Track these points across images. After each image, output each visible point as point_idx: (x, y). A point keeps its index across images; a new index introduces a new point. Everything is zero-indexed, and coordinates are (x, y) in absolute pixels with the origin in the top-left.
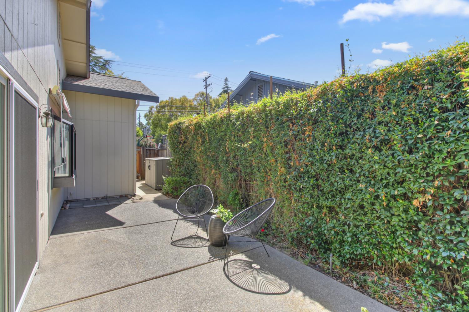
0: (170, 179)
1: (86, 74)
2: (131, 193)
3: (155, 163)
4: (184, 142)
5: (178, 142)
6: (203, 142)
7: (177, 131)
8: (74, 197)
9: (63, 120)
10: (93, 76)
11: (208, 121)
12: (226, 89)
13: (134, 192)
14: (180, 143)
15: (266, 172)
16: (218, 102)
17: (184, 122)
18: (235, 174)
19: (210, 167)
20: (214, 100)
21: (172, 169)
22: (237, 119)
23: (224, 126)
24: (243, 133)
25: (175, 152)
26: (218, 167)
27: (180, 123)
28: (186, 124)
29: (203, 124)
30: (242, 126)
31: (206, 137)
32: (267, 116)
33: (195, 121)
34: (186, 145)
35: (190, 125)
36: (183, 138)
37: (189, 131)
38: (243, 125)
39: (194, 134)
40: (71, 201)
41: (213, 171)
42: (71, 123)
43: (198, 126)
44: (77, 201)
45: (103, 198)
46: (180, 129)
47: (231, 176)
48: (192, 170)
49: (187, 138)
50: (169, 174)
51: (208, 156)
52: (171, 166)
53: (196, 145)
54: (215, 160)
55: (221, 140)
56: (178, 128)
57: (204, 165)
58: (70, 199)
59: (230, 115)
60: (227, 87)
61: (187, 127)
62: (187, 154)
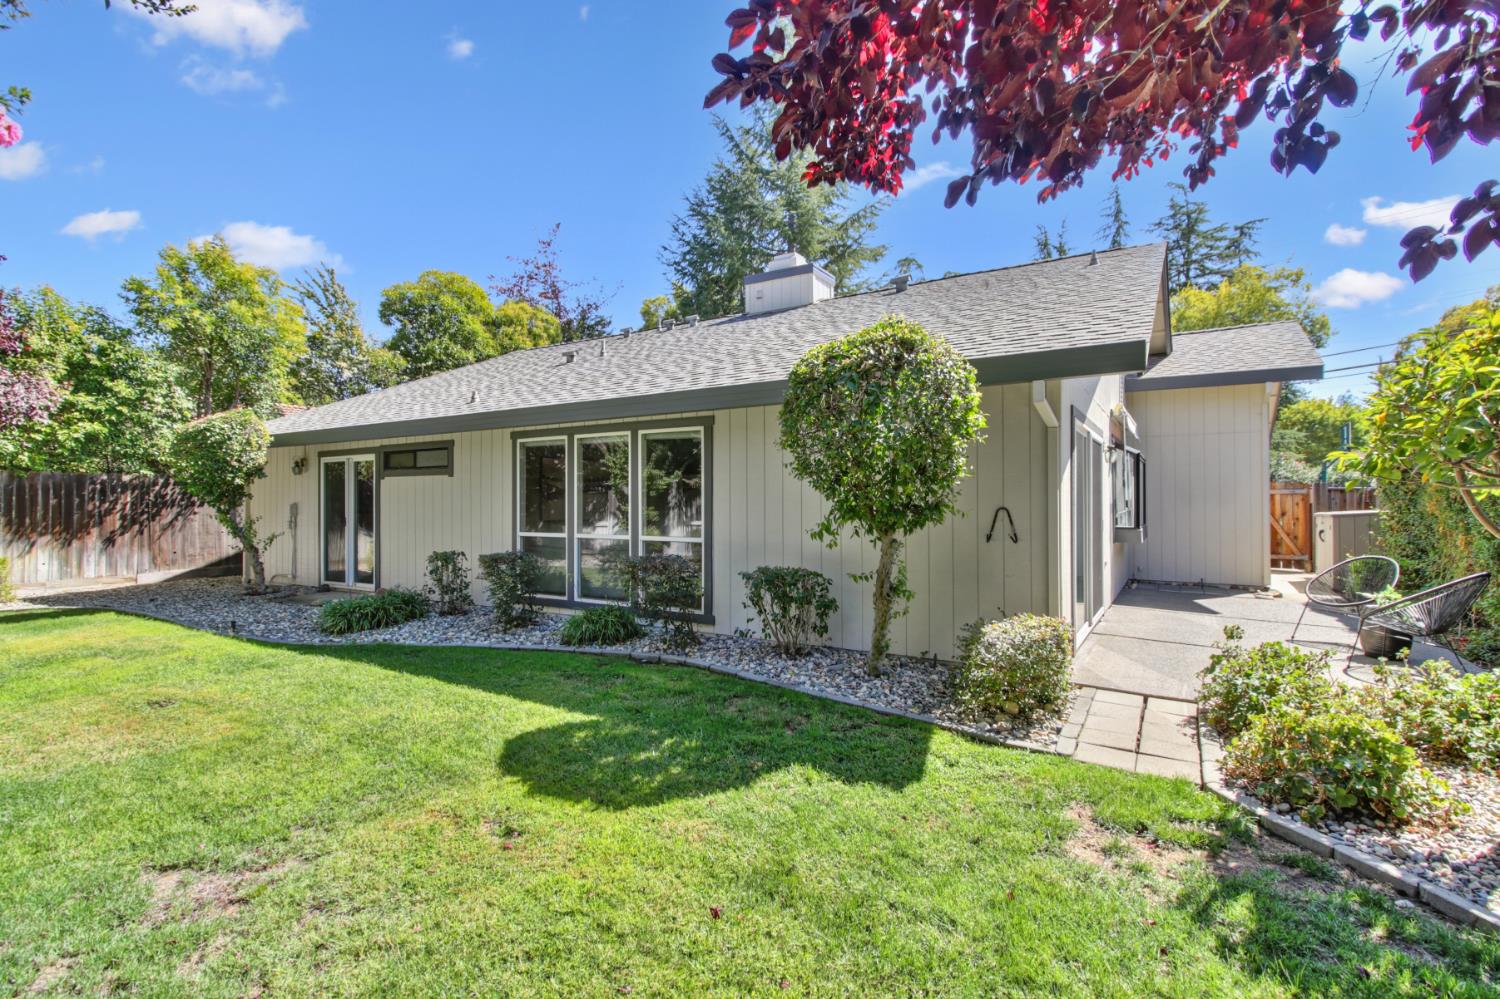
1: (1165, 348)
2: (1257, 582)
3: (1331, 522)
8: (1143, 576)
9: (1127, 448)
10: (1179, 342)
13: (1266, 582)
40: (1139, 581)
42: (1136, 451)
44: (1150, 582)
45: (1195, 585)
58: (1138, 577)
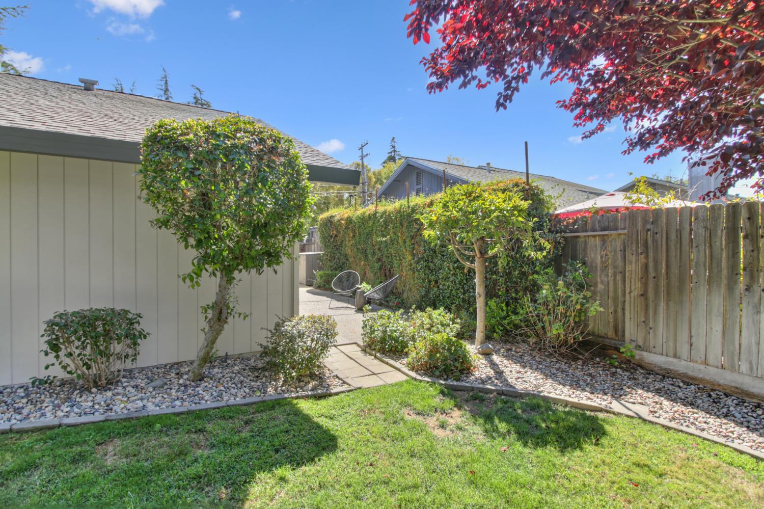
0: (321, 272)
3: (305, 257)
4: (336, 236)
5: (329, 235)
6: (354, 236)
7: (329, 225)
11: (358, 216)
12: (393, 154)
14: (331, 237)
15: (400, 260)
16: (380, 175)
17: (335, 216)
18: (380, 263)
19: (360, 259)
20: (374, 174)
21: (323, 264)
22: (381, 217)
23: (371, 222)
24: (385, 228)
25: (326, 246)
26: (366, 258)
27: (332, 217)
28: (338, 218)
29: (354, 219)
30: (385, 224)
31: (357, 231)
32: (401, 216)
33: (346, 216)
34: (337, 238)
35: (342, 219)
36: (335, 232)
37: (341, 225)
38: (385, 222)
39: (346, 228)
41: (362, 263)
43: (349, 220)
46: (331, 222)
47: (377, 265)
48: (344, 263)
49: (338, 232)
50: (320, 269)
51: (358, 249)
52: (322, 261)
53: (347, 239)
54: (365, 252)
55: (369, 235)
56: (329, 221)
57: (354, 258)
59: (376, 213)
60: (395, 151)
61: (339, 221)
62: (338, 247)
